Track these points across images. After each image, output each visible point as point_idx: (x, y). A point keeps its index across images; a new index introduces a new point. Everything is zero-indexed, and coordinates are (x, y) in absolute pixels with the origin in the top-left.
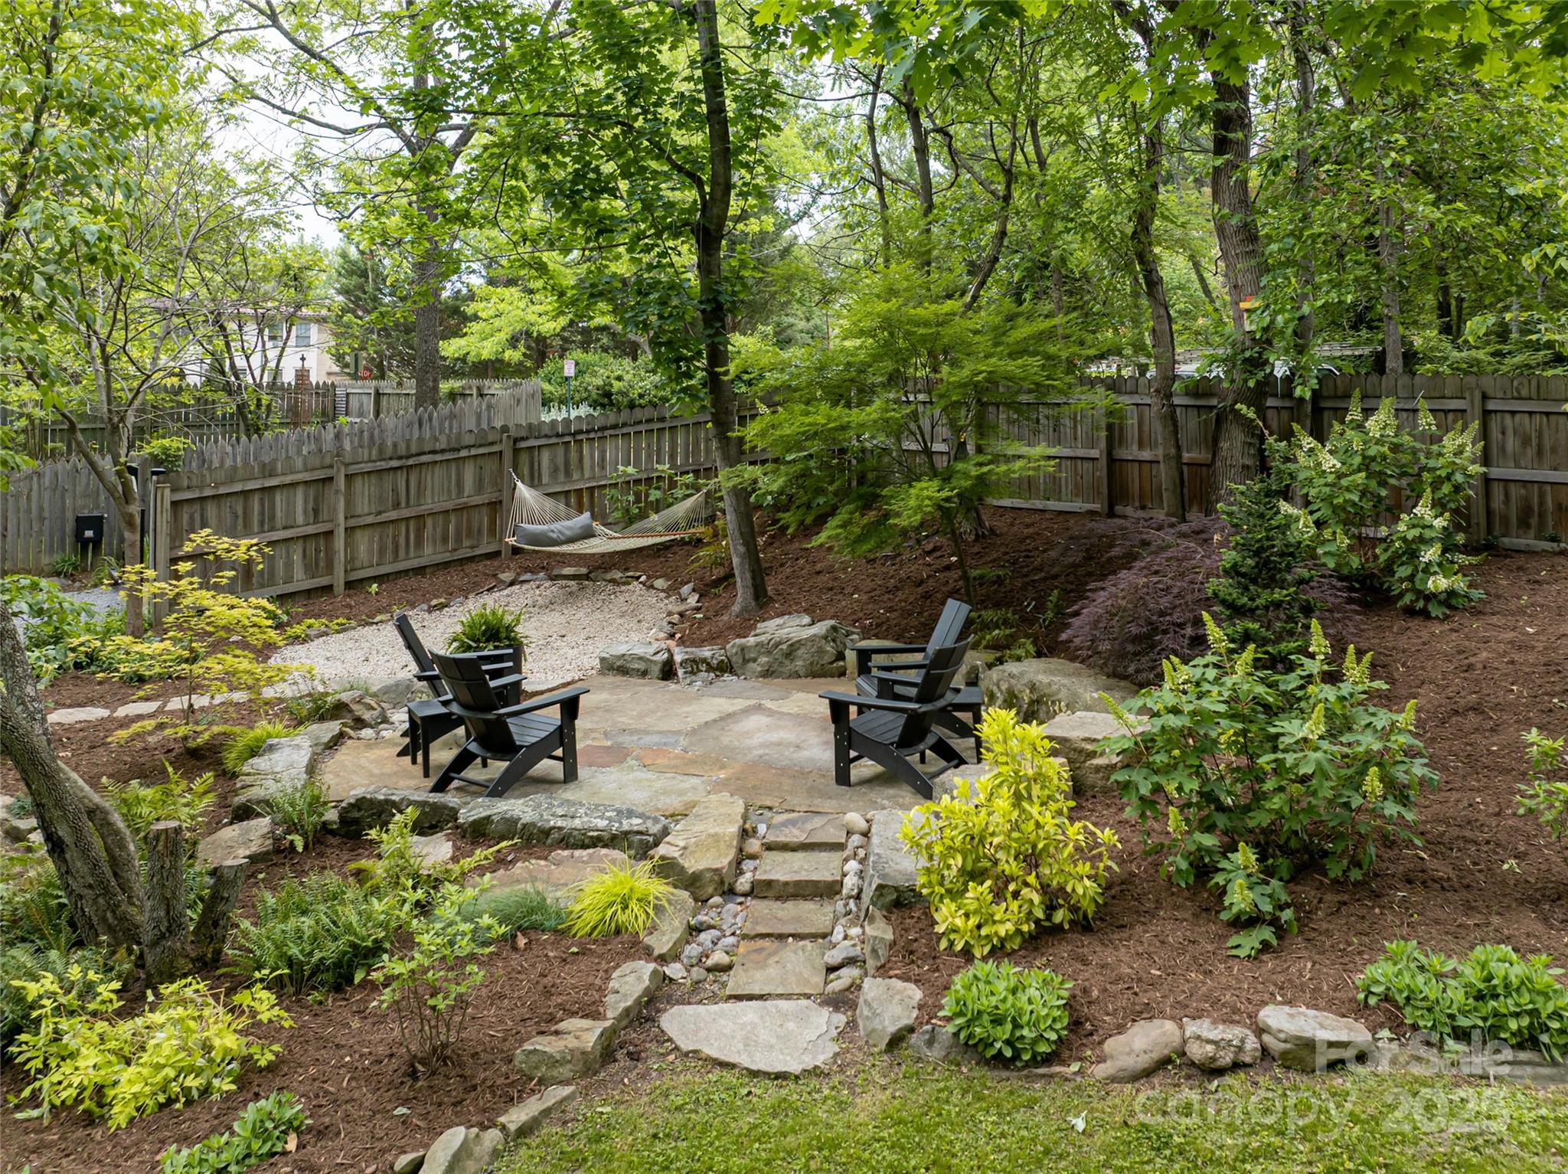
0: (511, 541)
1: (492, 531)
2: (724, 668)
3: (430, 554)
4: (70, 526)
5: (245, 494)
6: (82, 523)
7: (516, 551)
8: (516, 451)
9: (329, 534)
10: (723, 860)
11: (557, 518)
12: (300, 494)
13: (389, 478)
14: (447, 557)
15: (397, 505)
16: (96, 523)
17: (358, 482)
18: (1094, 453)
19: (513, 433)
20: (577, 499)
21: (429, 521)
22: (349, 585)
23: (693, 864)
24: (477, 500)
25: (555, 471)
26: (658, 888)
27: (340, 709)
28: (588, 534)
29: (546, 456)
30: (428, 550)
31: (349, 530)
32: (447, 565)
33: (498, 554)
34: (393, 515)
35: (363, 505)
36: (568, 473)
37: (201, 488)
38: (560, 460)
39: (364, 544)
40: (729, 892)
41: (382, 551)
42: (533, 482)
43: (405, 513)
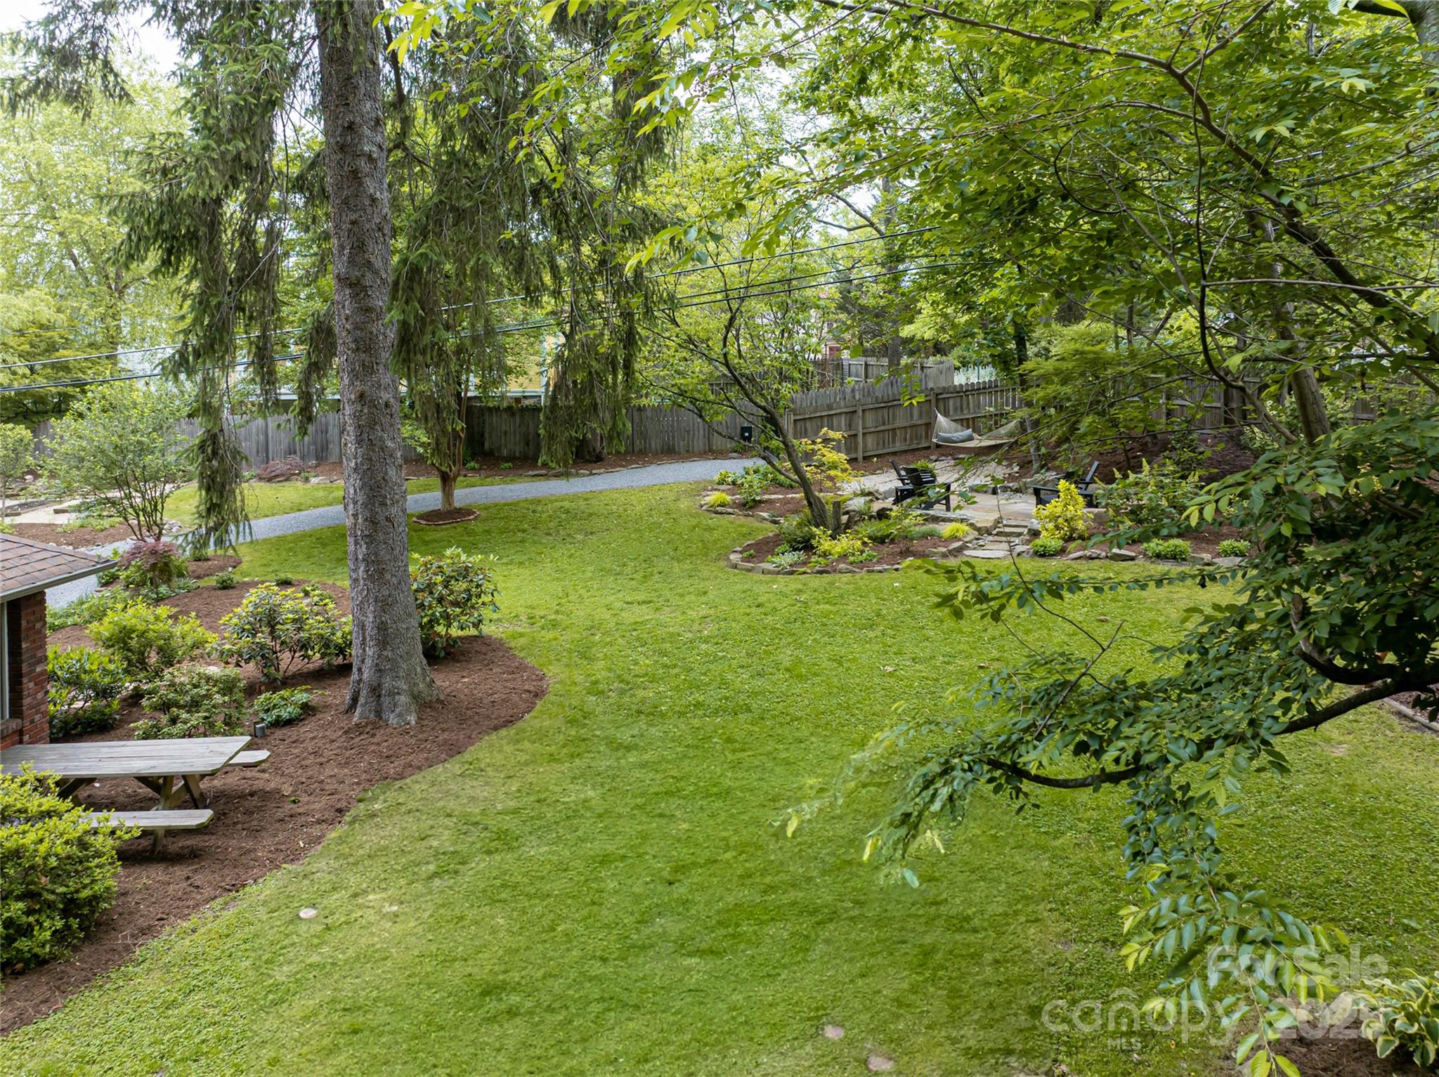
0: (935, 440)
1: (927, 437)
2: (1017, 491)
3: (899, 446)
4: (739, 430)
5: (821, 417)
6: (744, 429)
7: (938, 446)
8: (937, 400)
9: (855, 435)
10: (989, 525)
11: (957, 431)
12: (843, 417)
13: (880, 412)
14: (906, 448)
15: (884, 424)
16: (749, 430)
17: (867, 413)
18: (1219, 405)
19: (936, 391)
20: (965, 423)
21: (898, 432)
22: (864, 458)
23: (979, 525)
24: (920, 422)
25: (956, 409)
26: (967, 528)
27: (870, 494)
28: (970, 439)
29: (951, 402)
30: (898, 444)
31: (864, 434)
32: (906, 451)
33: (928, 448)
34: (882, 428)
35: (870, 423)
36: (962, 410)
37: (804, 414)
38: (958, 404)
39: (870, 440)
40: (990, 534)
41: (878, 444)
42: (946, 414)
43: (887, 427)
